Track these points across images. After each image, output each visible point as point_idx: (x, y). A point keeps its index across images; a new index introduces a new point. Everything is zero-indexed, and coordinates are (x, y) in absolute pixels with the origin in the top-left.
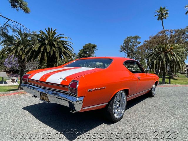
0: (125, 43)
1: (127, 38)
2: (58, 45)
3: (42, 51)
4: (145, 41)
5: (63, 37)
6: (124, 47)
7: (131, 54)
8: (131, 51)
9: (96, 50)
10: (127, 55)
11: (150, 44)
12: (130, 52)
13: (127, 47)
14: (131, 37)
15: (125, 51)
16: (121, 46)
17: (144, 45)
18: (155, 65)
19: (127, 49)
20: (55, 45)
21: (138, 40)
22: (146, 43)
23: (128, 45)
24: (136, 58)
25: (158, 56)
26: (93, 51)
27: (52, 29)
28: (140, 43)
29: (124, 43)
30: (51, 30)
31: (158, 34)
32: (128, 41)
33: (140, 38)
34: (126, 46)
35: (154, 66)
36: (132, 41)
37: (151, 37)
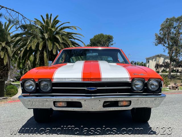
0: (162, 29)
1: (167, 21)
2: (63, 39)
5: (68, 27)
6: (162, 37)
7: (175, 47)
8: (175, 42)
10: (167, 51)
12: (172, 45)
13: (167, 36)
14: (173, 19)
15: (163, 43)
19: (166, 41)
20: (60, 40)
23: (169, 33)
27: (51, 15)
29: (160, 30)
30: (50, 18)
32: (168, 26)
34: (165, 35)
36: (175, 24)
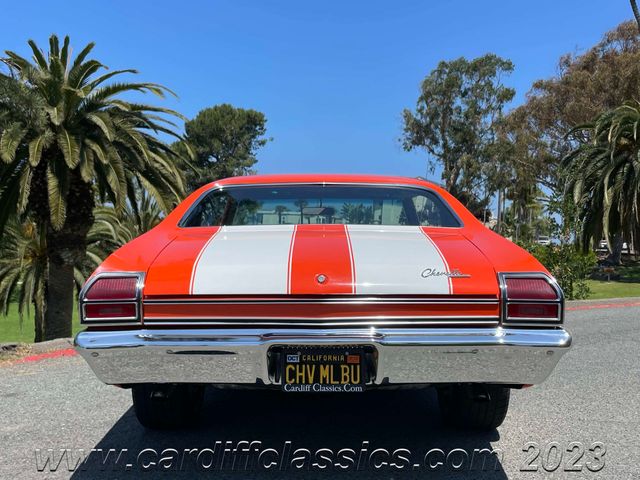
0: (426, 97)
1: (440, 72)
3: (35, 164)
4: (538, 86)
6: (424, 121)
7: (465, 157)
8: (464, 141)
9: (262, 143)
10: (440, 168)
11: (566, 100)
12: (457, 150)
13: (440, 120)
14: (459, 67)
15: (427, 142)
16: (408, 116)
17: (535, 106)
18: (607, 214)
19: (439, 135)
21: (501, 80)
22: (540, 95)
23: (448, 111)
24: (490, 179)
25: (617, 168)
26: (247, 150)
27: (67, 41)
28: (508, 95)
29: (421, 99)
30: (65, 50)
31: (603, 45)
32: (443, 87)
33: (508, 66)
34: (434, 116)
35: (606, 221)
36: (467, 82)
37: (567, 62)
